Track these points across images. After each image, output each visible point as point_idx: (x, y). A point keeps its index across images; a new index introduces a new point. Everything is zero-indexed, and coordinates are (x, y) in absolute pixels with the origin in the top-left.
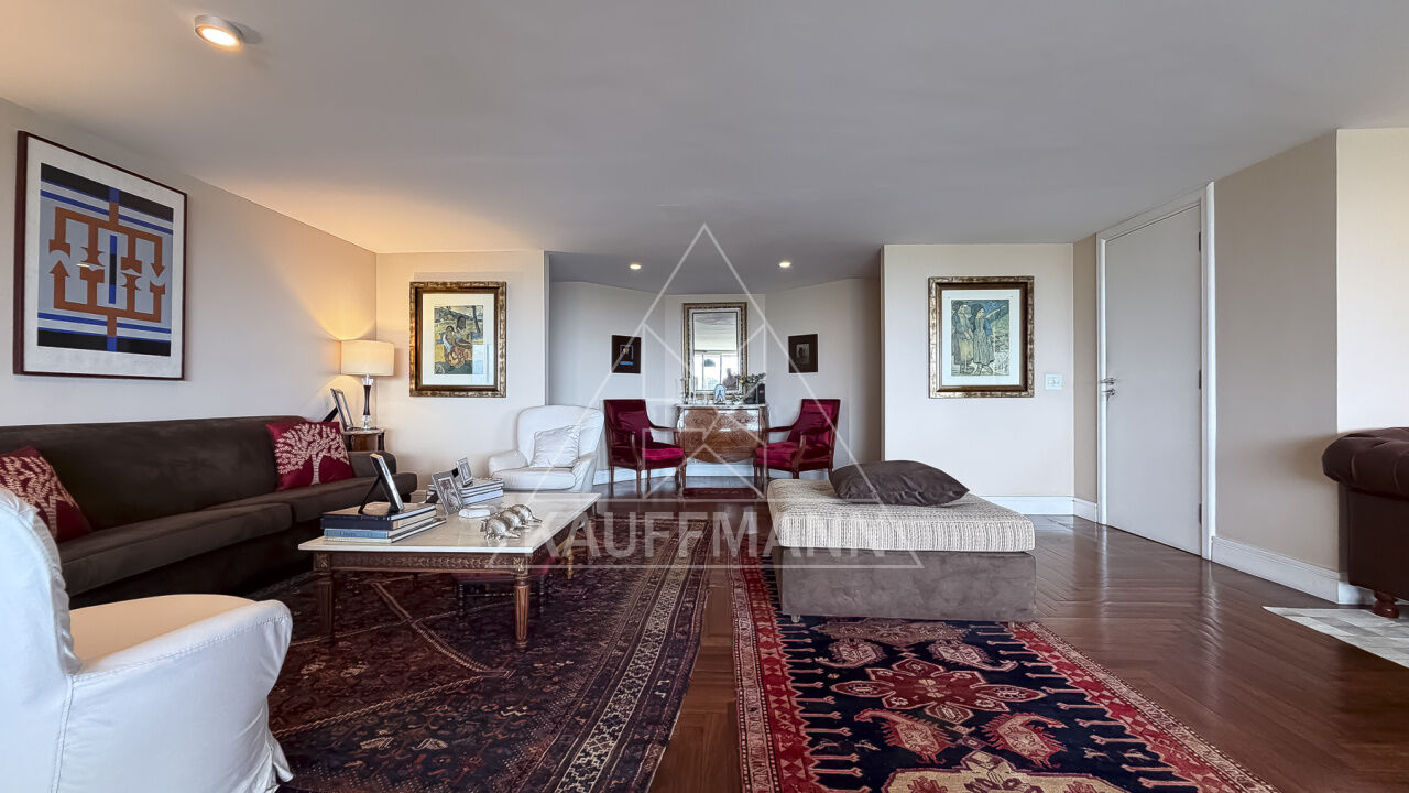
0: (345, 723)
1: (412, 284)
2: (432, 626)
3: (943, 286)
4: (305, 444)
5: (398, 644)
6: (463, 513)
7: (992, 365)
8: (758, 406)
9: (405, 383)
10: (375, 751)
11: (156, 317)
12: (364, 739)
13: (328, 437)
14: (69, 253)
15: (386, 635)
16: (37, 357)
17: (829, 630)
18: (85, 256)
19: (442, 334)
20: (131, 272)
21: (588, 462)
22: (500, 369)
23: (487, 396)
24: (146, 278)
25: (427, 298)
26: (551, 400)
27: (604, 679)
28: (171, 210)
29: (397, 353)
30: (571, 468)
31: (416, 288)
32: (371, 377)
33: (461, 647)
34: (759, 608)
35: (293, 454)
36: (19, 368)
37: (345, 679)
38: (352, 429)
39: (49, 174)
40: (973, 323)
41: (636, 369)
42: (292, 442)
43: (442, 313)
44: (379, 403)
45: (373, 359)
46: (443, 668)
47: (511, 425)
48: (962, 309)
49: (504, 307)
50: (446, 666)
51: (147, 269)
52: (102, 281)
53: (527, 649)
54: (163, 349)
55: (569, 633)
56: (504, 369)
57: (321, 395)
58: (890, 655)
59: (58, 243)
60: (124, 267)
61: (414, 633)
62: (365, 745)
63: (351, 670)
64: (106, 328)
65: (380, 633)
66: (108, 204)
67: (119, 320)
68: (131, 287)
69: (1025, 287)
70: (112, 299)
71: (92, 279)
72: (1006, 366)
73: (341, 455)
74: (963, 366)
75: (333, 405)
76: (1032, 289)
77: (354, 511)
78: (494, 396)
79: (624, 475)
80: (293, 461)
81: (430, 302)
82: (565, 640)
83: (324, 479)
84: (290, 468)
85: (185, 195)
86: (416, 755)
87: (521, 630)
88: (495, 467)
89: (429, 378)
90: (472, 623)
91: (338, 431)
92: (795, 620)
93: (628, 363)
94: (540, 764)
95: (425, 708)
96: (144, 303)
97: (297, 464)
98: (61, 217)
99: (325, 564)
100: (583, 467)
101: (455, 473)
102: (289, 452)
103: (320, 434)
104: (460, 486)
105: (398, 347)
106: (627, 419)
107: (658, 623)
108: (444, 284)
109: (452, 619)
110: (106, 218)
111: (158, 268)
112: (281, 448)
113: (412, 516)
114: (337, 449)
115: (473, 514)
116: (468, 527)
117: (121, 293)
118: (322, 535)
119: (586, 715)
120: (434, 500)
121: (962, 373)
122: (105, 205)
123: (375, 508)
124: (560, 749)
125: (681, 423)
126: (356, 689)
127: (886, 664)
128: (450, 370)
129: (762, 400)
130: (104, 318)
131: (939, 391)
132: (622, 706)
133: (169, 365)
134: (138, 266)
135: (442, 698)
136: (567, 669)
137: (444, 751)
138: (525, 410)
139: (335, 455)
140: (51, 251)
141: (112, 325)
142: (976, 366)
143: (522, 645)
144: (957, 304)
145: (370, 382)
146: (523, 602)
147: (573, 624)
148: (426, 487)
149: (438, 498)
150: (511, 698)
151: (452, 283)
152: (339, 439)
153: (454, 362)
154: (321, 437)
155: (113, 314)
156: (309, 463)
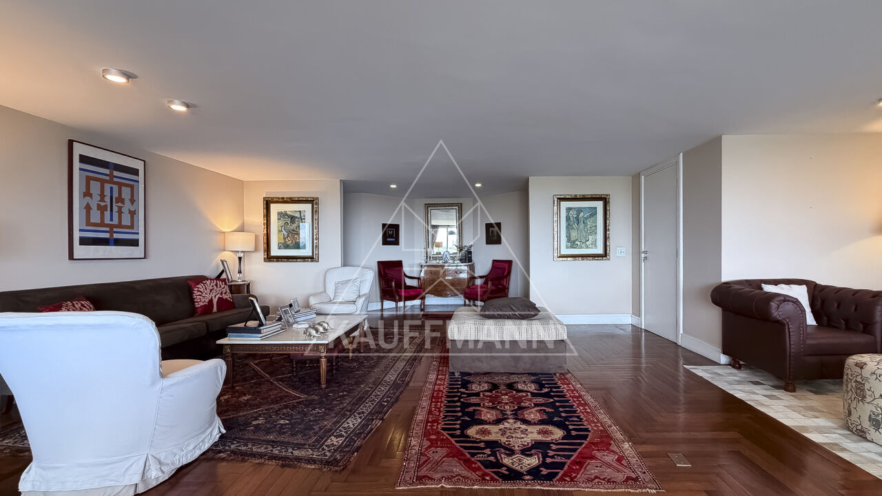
0: (244, 416)
1: (264, 198)
2: (281, 380)
3: (561, 199)
4: (208, 291)
5: (264, 388)
6: (295, 326)
7: (587, 243)
8: (467, 264)
9: (261, 255)
10: (259, 424)
11: (132, 227)
12: (253, 421)
13: (220, 287)
14: (91, 198)
15: (258, 384)
16: (80, 251)
17: (471, 379)
18: (99, 198)
19: (282, 227)
20: (120, 204)
21: (363, 299)
22: (315, 247)
23: (308, 261)
24: (127, 206)
25: (273, 206)
26: (345, 263)
27: (361, 399)
28: (138, 170)
29: (257, 237)
30: (354, 302)
31: (267, 201)
32: (242, 252)
33: (294, 388)
34: (442, 370)
35: (203, 296)
36: (71, 257)
37: (241, 402)
38: (232, 281)
39: (83, 159)
40: (578, 220)
41: (396, 243)
42: (202, 290)
43: (282, 215)
44: (246, 267)
45: (243, 242)
46: (286, 396)
47: (322, 278)
48: (571, 212)
49: (317, 212)
50: (288, 396)
51: (127, 202)
52: (107, 210)
53: (326, 388)
54: (135, 243)
55: (347, 382)
56: (317, 247)
57: (214, 263)
58: (495, 387)
59: (87, 194)
60: (117, 202)
61: (272, 383)
62: (254, 423)
63: (243, 398)
64: (108, 234)
65: (255, 383)
66: (108, 171)
67: (115, 230)
68: (120, 212)
69: (605, 200)
70: (111, 220)
71: (102, 209)
72: (595, 244)
73: (228, 296)
74: (572, 243)
75: (221, 268)
76: (609, 201)
77: (242, 325)
78: (312, 261)
79: (389, 304)
80: (203, 300)
81: (275, 209)
82: (344, 385)
83: (219, 310)
84: (201, 304)
85: (145, 161)
86: (276, 425)
87: (323, 380)
88: (312, 301)
89: (275, 252)
90: (300, 378)
91: (226, 284)
92: (457, 375)
93: (391, 240)
94: (328, 427)
95: (279, 410)
96: (126, 220)
97: (205, 301)
98: (88, 179)
99: (229, 351)
100: (361, 301)
101: (291, 305)
102: (200, 295)
103: (216, 285)
104: (293, 313)
105: (257, 234)
106: (390, 273)
107: (391, 377)
108: (283, 198)
109: (290, 377)
110: (108, 178)
111: (132, 201)
112: (196, 293)
113: (270, 328)
114: (225, 293)
115: (300, 326)
116: (298, 333)
117: (116, 215)
118: (227, 336)
119: (350, 411)
120: (280, 319)
121: (572, 247)
122: (107, 171)
123: (252, 324)
124: (337, 422)
125: (422, 275)
126: (246, 404)
127: (490, 391)
128: (287, 247)
129: (470, 260)
130: (108, 229)
131: (560, 257)
132: (367, 407)
133: (137, 251)
134: (122, 201)
135: (286, 407)
136: (346, 395)
137: (288, 424)
138: (328, 270)
139: (225, 297)
140: (84, 197)
141: (111, 232)
142: (579, 243)
143: (323, 386)
144: (569, 209)
145: (242, 255)
146: (324, 366)
147: (349, 378)
148: (275, 313)
149: (282, 319)
150: (318, 406)
151: (287, 198)
152: (227, 287)
153: (289, 243)
154: (217, 287)
155: (112, 227)
156: (211, 301)
